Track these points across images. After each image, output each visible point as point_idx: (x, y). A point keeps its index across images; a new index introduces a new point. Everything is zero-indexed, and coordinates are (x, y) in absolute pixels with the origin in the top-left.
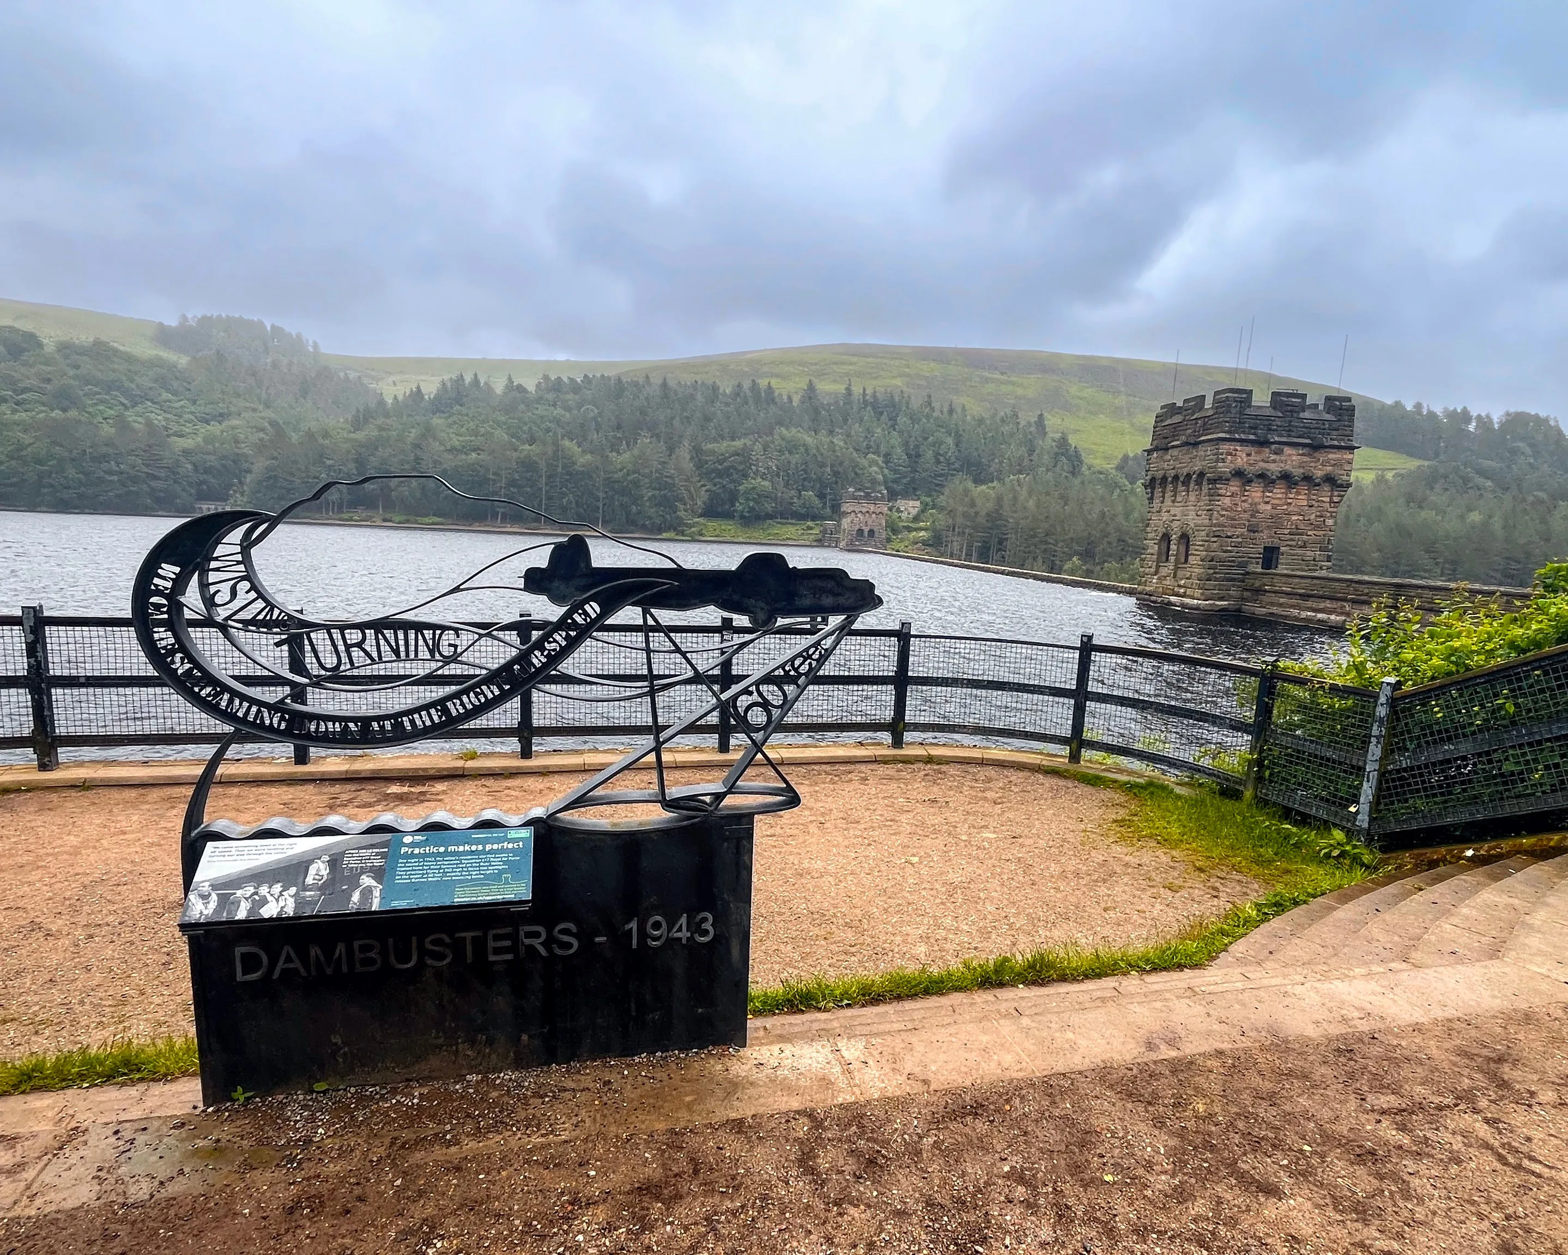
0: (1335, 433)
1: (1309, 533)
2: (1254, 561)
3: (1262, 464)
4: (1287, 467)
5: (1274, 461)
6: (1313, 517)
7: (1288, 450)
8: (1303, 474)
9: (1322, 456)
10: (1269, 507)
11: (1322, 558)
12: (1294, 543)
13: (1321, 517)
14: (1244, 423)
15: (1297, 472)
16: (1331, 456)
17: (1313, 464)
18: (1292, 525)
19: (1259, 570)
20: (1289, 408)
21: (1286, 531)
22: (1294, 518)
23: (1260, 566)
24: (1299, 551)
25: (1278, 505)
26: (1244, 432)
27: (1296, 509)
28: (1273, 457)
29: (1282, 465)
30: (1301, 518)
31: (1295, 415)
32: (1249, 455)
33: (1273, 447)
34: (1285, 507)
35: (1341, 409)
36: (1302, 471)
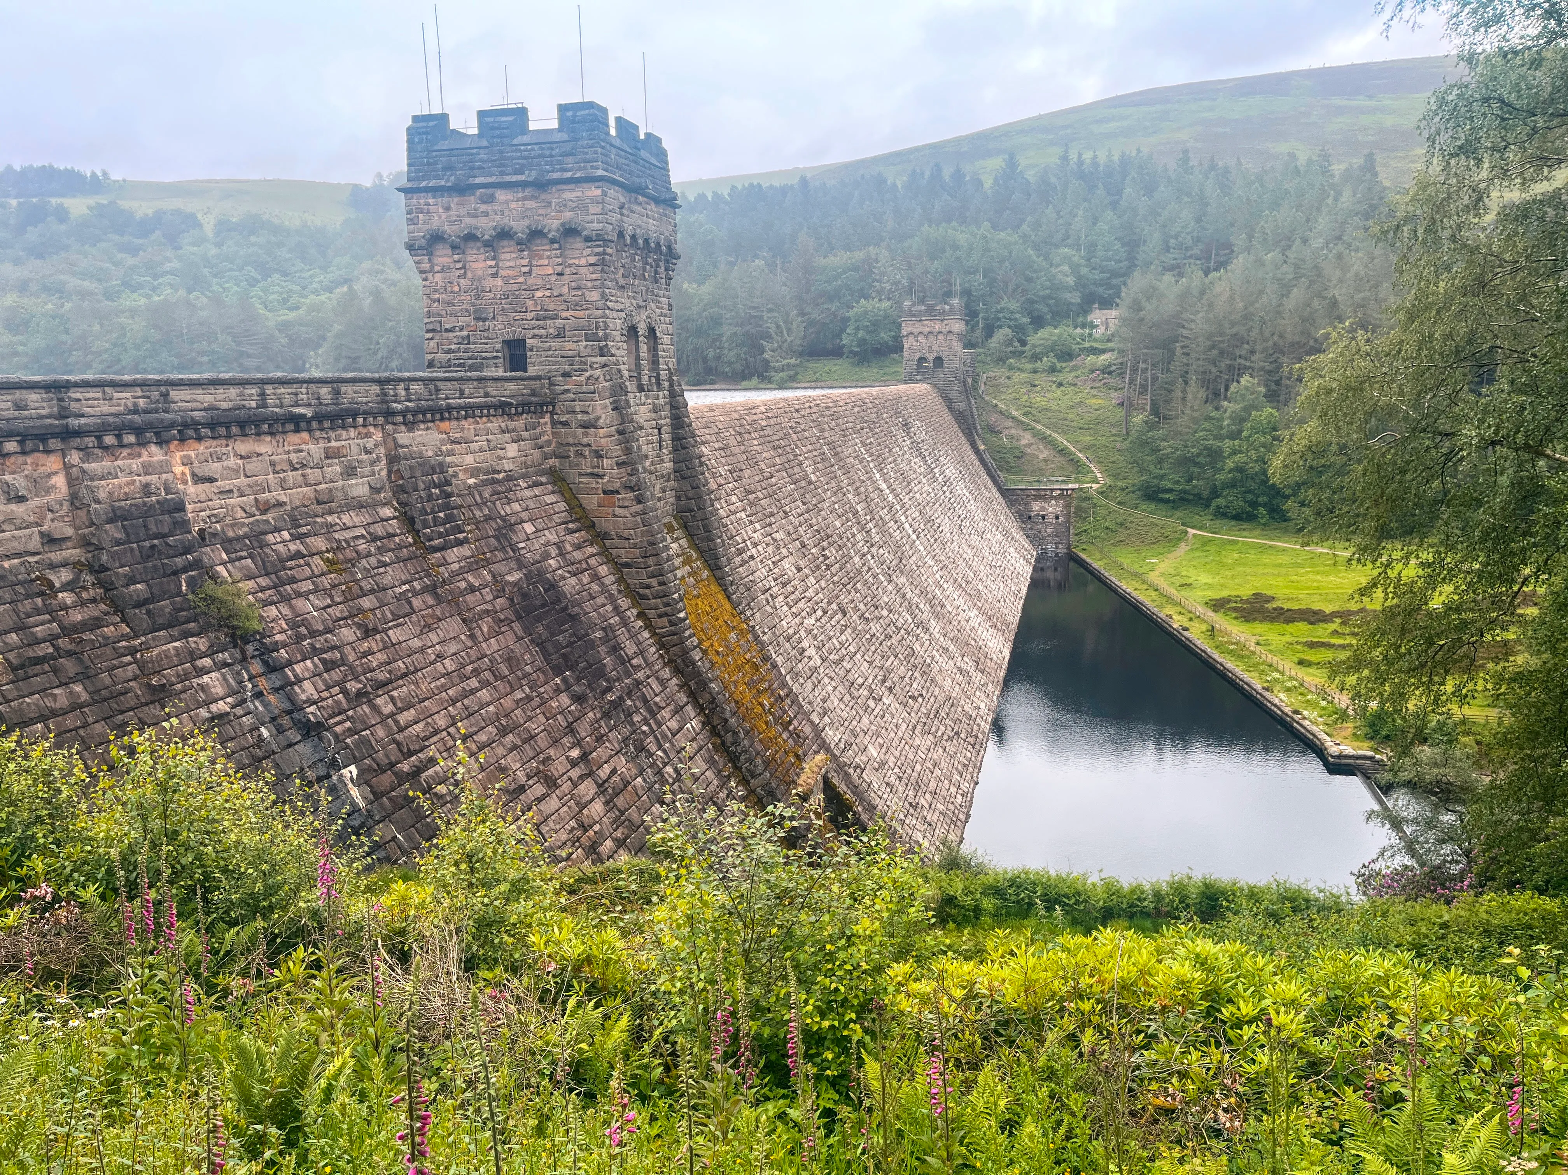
0: (570, 159)
1: (564, 314)
2: (491, 362)
3: (469, 221)
4: (506, 221)
5: (486, 214)
6: (565, 290)
7: (502, 195)
8: (528, 227)
9: (554, 197)
10: (499, 282)
11: (589, 351)
12: (543, 332)
13: (579, 288)
14: (435, 163)
15: (520, 227)
16: (567, 195)
17: (540, 212)
18: (536, 304)
19: (500, 373)
20: (497, 132)
21: (529, 315)
22: (539, 294)
23: (501, 370)
24: (555, 344)
25: (513, 278)
26: (436, 177)
27: (540, 282)
28: (483, 207)
29: (497, 218)
30: (548, 293)
31: (506, 141)
32: (448, 209)
33: (478, 192)
34: (521, 280)
35: (573, 122)
36: (527, 222)
